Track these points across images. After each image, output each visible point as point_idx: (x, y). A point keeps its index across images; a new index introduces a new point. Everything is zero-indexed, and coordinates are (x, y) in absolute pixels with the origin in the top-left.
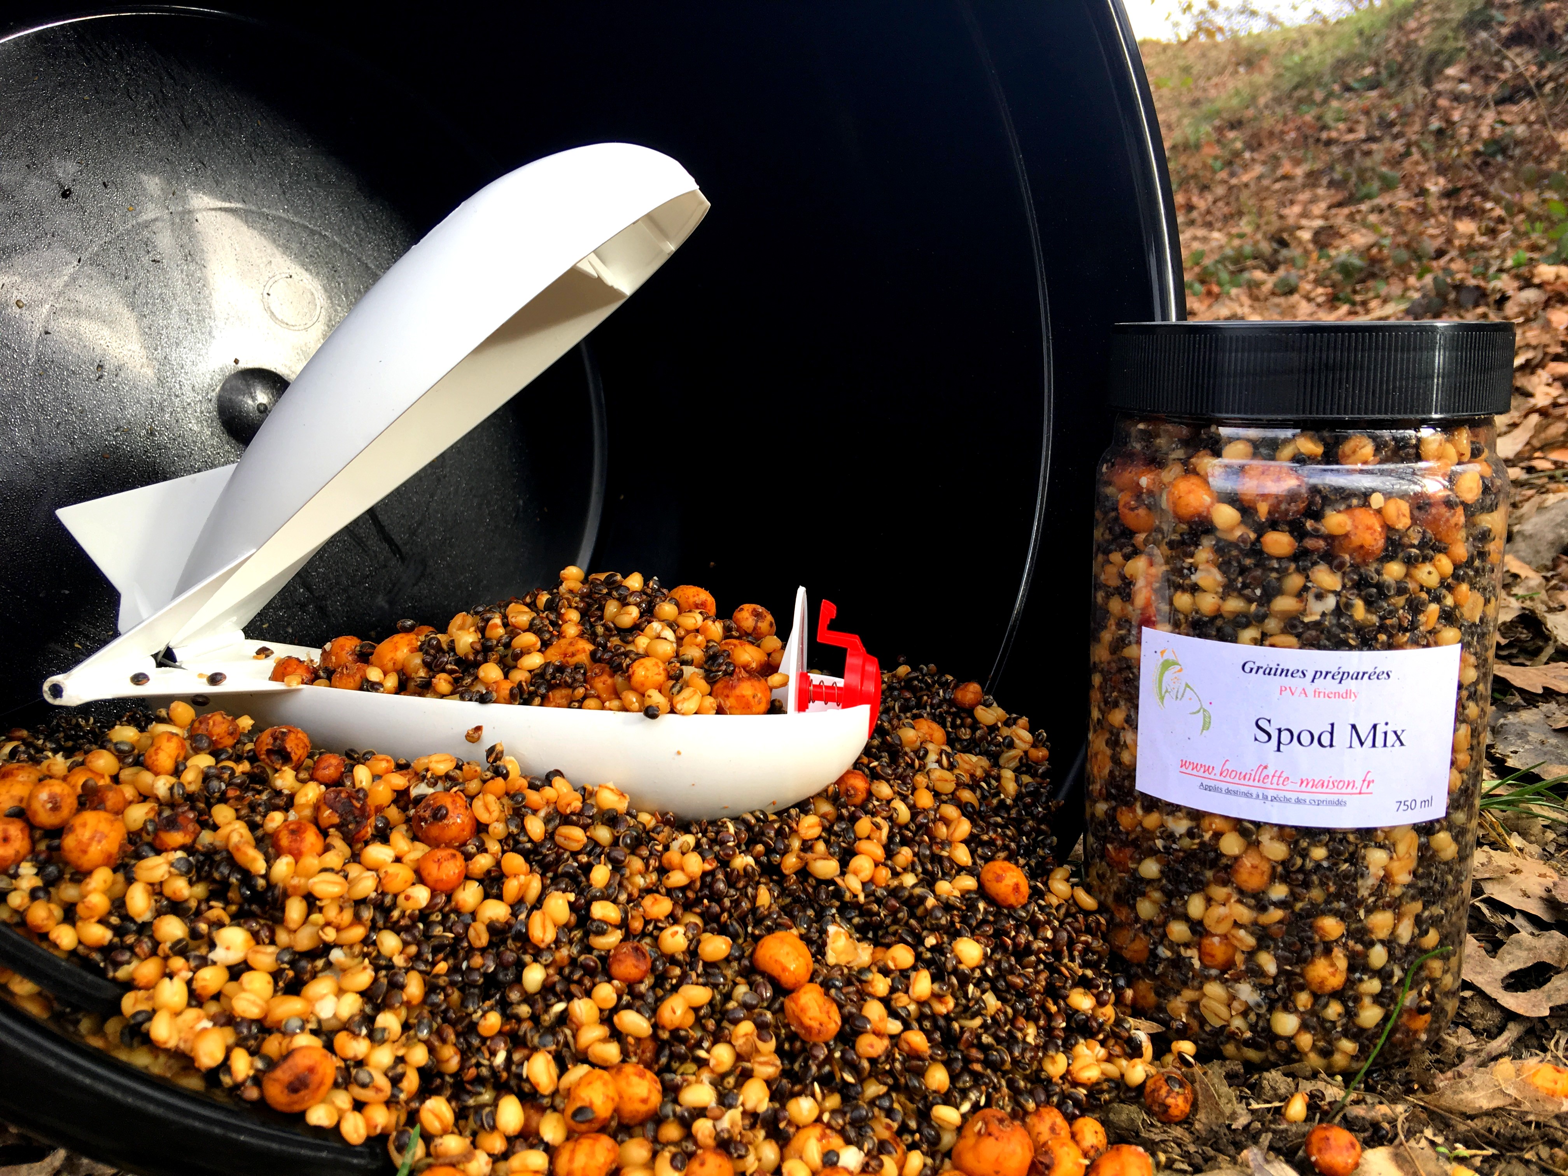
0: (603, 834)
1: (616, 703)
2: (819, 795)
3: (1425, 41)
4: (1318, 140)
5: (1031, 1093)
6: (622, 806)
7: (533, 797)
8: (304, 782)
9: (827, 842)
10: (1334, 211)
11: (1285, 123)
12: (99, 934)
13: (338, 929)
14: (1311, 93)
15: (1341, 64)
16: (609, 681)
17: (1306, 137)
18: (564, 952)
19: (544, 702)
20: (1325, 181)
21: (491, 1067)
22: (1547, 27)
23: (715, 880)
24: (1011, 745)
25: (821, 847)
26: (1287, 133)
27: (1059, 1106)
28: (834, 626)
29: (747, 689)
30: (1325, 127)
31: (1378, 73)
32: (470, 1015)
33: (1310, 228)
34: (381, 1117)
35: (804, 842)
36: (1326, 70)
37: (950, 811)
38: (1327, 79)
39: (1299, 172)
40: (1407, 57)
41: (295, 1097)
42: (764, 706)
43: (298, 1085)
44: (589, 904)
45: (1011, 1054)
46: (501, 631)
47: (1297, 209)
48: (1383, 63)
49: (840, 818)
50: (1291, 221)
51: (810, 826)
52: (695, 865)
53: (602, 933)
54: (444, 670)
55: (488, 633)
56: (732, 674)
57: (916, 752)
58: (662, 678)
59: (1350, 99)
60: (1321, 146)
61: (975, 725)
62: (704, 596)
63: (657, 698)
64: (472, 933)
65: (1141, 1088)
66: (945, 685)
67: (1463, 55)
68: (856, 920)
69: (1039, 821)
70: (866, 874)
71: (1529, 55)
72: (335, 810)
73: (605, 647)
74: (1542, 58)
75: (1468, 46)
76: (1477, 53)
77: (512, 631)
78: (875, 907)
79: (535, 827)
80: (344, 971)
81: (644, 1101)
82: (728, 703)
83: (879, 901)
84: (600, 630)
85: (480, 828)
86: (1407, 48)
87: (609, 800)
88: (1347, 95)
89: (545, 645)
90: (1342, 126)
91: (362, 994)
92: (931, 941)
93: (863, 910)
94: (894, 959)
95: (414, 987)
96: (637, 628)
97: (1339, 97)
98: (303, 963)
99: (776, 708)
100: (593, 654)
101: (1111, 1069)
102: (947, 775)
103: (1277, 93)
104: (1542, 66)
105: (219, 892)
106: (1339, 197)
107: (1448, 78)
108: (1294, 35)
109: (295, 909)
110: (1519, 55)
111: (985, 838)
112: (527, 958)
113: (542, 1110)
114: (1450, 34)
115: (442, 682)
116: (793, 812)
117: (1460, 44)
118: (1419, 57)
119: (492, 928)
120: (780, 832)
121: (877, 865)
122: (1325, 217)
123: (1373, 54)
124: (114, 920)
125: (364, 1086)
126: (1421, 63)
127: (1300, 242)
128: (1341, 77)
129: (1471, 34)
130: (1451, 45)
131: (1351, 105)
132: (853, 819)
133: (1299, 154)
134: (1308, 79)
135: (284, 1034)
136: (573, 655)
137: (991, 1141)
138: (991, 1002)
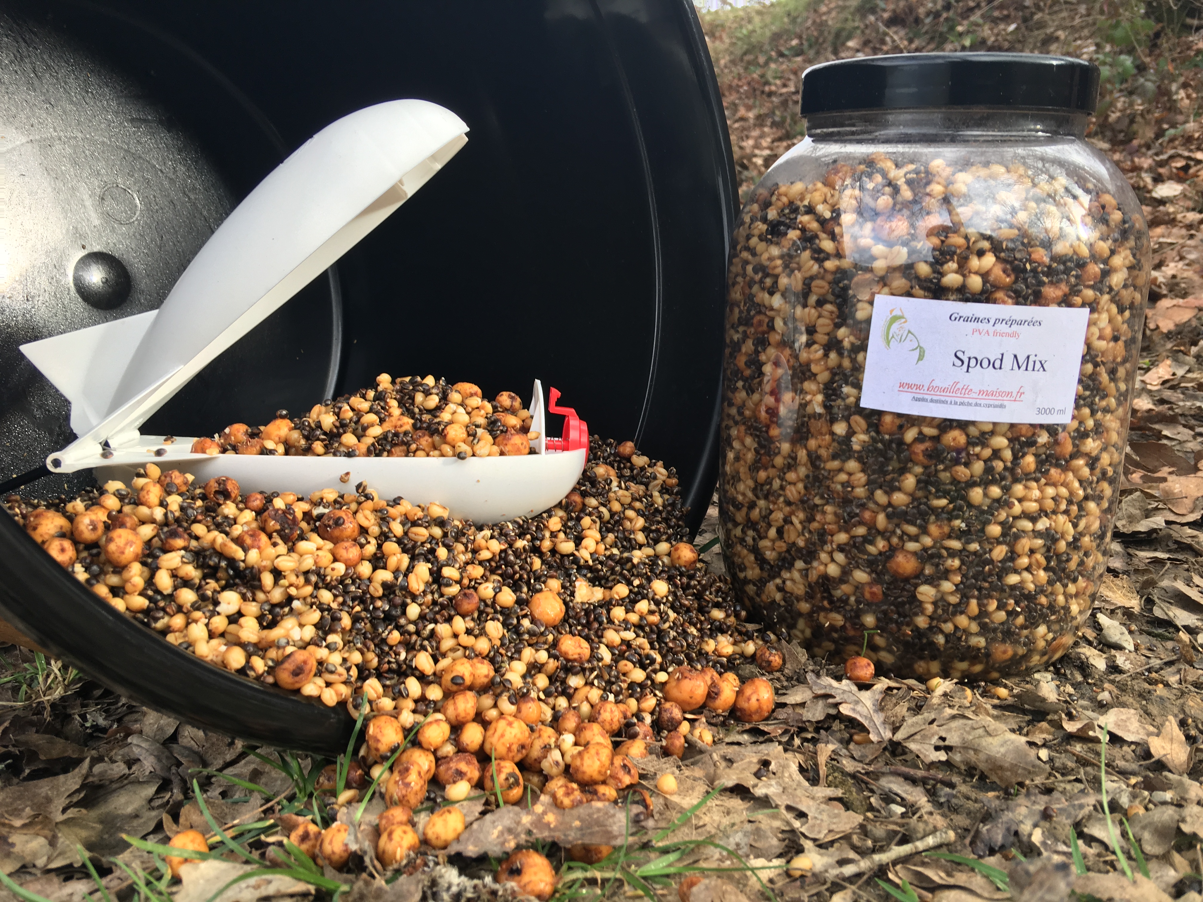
0: (437, 532)
1: (437, 453)
2: (555, 507)
3: (832, 21)
4: (763, 92)
5: (698, 661)
6: (445, 514)
7: (392, 511)
8: (241, 510)
9: (565, 533)
10: (776, 144)
11: (740, 79)
12: (141, 602)
13: (297, 588)
14: (757, 57)
15: (776, 37)
16: (430, 440)
17: (754, 90)
18: (429, 597)
19: (390, 454)
20: (769, 122)
21: (397, 662)
22: (914, 14)
23: (507, 555)
24: (655, 478)
25: (562, 535)
26: (741, 86)
27: (714, 667)
28: (559, 403)
29: (517, 440)
30: (767, 83)
31: (802, 44)
32: (380, 634)
33: (761, 156)
34: (345, 691)
35: (552, 533)
36: (766, 40)
37: (630, 513)
38: (767, 47)
39: (751, 115)
40: (821, 33)
41: (297, 679)
42: (527, 450)
43: (298, 672)
44: (440, 570)
45: (686, 641)
46: (351, 414)
47: (751, 142)
48: (804, 37)
49: (570, 519)
50: (748, 151)
51: (555, 523)
52: (496, 546)
53: (448, 585)
54: (318, 439)
55: (342, 416)
56: (506, 432)
57: (606, 480)
58: (465, 435)
59: (782, 63)
60: (764, 96)
61: (632, 469)
62: (475, 389)
63: (464, 448)
64: (371, 589)
65: (754, 656)
66: (610, 445)
67: (859, 32)
68: (589, 575)
69: (678, 519)
70: (592, 548)
71: (902, 33)
72: (277, 521)
73: (421, 421)
74: (911, 35)
75: (862, 26)
76: (868, 32)
77: (359, 414)
78: (600, 567)
79: (397, 529)
80: (300, 614)
81: (486, 676)
82: (506, 449)
83: (601, 563)
84: (417, 410)
85: (363, 531)
86: (821, 26)
87: (437, 511)
88: (781, 60)
89: (382, 421)
90: (778, 82)
91: (315, 625)
92: (636, 582)
93: (590, 569)
94: (617, 593)
95: (346, 621)
96: (439, 408)
97: (776, 61)
98: (278, 610)
99: (532, 451)
100: (414, 425)
101: (737, 649)
102: (626, 493)
103: (732, 57)
104: (911, 41)
105: (211, 572)
106: (780, 133)
107: (849, 48)
108: (741, 13)
109: (267, 579)
110: (896, 33)
111: (653, 528)
112: (409, 601)
113: (430, 683)
114: (850, 17)
115: (318, 446)
116: (545, 515)
117: (856, 24)
118: (829, 32)
119: (385, 585)
120: (538, 527)
121: (597, 543)
122: (771, 149)
123: (798, 30)
124: (150, 593)
125: (332, 672)
126: (830, 38)
127: (755, 165)
128: (777, 46)
129: (864, 17)
130: (850, 25)
131: (784, 67)
132: (579, 519)
133: (750, 102)
134: (754, 47)
135: (279, 647)
136: (401, 426)
137: (687, 680)
138: (672, 615)
